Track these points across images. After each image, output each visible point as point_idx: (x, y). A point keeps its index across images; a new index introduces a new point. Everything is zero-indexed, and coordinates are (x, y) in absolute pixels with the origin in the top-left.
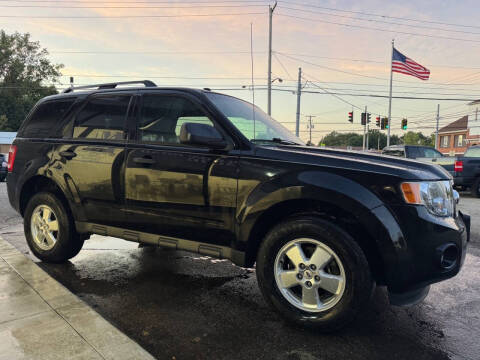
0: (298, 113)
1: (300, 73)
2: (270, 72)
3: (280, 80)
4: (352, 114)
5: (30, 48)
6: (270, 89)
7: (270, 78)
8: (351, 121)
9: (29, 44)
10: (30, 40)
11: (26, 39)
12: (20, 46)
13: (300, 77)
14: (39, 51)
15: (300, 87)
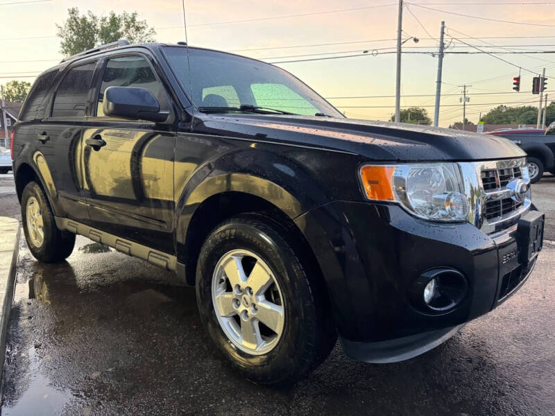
0: (439, 82)
1: (443, 28)
2: (400, 30)
3: (416, 40)
4: (518, 79)
5: (138, 29)
6: (399, 53)
7: (400, 38)
8: (517, 89)
9: (136, 24)
10: (138, 19)
11: (133, 20)
12: (128, 27)
13: (443, 33)
14: (146, 31)
15: (442, 46)
